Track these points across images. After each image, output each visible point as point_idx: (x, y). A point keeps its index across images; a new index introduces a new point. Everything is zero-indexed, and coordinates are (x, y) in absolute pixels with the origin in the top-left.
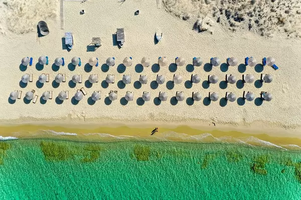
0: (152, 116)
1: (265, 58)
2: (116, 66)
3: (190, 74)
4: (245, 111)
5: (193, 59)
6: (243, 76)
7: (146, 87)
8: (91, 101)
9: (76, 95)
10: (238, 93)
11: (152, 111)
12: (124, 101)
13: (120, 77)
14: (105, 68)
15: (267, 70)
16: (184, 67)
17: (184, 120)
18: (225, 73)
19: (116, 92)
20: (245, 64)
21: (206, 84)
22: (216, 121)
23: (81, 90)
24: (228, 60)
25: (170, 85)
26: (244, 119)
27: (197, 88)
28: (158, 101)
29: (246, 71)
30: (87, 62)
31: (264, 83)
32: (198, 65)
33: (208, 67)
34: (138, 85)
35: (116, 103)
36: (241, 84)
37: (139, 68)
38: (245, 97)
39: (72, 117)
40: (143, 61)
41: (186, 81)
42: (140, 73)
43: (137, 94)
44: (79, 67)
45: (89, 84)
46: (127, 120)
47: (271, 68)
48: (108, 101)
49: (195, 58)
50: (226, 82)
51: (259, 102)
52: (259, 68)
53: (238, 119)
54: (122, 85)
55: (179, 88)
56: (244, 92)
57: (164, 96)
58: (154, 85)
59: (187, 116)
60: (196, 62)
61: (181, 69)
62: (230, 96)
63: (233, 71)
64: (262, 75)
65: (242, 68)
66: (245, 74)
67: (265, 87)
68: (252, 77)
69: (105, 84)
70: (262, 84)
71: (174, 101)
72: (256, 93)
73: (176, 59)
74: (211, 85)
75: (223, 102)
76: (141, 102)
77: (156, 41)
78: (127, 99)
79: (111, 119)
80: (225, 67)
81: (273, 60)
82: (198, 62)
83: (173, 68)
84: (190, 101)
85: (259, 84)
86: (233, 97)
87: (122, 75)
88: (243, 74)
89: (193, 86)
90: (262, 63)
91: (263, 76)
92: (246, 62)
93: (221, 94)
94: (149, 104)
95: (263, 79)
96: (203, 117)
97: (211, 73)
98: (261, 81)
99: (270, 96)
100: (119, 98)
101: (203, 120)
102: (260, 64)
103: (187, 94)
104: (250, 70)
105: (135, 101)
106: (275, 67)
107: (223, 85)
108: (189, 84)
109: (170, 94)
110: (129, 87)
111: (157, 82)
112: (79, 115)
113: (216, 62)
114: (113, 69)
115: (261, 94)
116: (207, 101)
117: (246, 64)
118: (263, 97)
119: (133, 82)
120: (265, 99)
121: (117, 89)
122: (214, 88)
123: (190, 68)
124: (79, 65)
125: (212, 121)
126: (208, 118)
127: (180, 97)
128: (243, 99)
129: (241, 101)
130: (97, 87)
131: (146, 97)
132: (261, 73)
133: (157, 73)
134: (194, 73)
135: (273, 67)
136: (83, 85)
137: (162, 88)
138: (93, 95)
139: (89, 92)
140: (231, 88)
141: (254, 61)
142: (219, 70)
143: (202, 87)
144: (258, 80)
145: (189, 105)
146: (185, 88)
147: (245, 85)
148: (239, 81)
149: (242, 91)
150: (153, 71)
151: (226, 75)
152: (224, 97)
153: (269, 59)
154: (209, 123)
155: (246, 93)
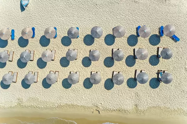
1: (162, 27)
3: (66, 48)
4: (137, 95)
6: (134, 50)
7: (12, 66)
10: (128, 73)
11: (20, 96)
15: (165, 41)
17: (61, 106)
18: (111, 47)
20: (136, 34)
21: (87, 62)
22: (101, 107)
24: (114, 30)
25: (42, 64)
26: (136, 105)
27: (75, 66)
29: (139, 43)
31: (161, 59)
33: (89, 40)
36: (131, 60)
38: (137, 77)
41: (61, 57)
47: (171, 39)
50: (113, 58)
51: (155, 83)
52: (155, 40)
53: (129, 105)
55: (53, 66)
56: (136, 71)
59: (64, 101)
61: (56, 43)
62: (118, 76)
63: (121, 44)
64: (158, 48)
65: (132, 40)
66: (136, 47)
67: (163, 64)
68: (145, 52)
70: (159, 61)
72: (151, 72)
74: (93, 62)
77: (23, 8)
80: (110, 40)
81: (172, 29)
85: (154, 60)
88: (133, 48)
89: (70, 63)
90: (158, 34)
91: (161, 50)
92: (137, 33)
93: (106, 73)
94: (16, 87)
95: (159, 54)
96: (83, 103)
97: (92, 47)
98: (158, 57)
99: (169, 78)
101: (84, 107)
102: (156, 35)
103: (63, 73)
104: (143, 42)
106: (175, 39)
109: (41, 75)
115: (158, 74)
116: (88, 83)
117: (138, 36)
118: (160, 77)
120: (162, 80)
122: (97, 66)
123: (66, 41)
125: (95, 108)
126: (90, 105)
128: (135, 80)
129: (132, 83)
132: (158, 46)
133: (25, 49)
134: (71, 47)
135: (173, 39)
137: (32, 66)
140: (120, 66)
141: (147, 30)
142: (104, 43)
143: (82, 65)
144: (154, 56)
145: (66, 88)
146: (61, 67)
147: (136, 62)
148: (129, 57)
149: (133, 69)
150: (19, 45)
151: (113, 49)
152: (110, 77)
153: (167, 27)
154: (92, 110)
155: (138, 72)
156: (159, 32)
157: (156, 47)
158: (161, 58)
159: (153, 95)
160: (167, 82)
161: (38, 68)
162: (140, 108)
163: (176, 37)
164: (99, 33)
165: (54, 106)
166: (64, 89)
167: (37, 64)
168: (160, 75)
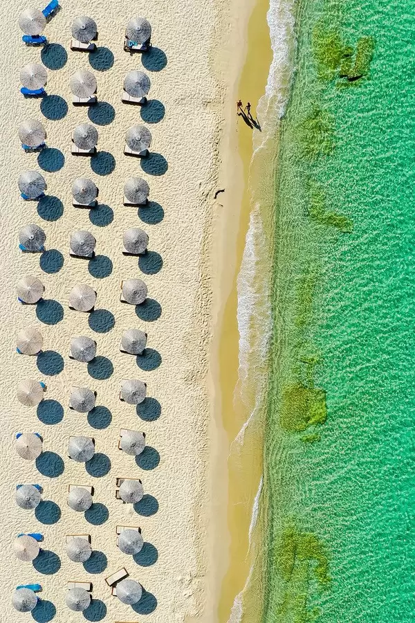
0: (191, 378)
1: (24, 38)
2: (44, 481)
3: (69, 261)
4: (179, 101)
5: (24, 251)
6: (76, 104)
7: (108, 393)
8: (146, 555)
9: (127, 600)
10: (128, 119)
11: (179, 376)
12: (148, 458)
13: (76, 471)
14: (49, 513)
15: (58, 32)
16: (47, 279)
17: (204, 281)
18: (68, 157)
19: (119, 481)
20: (40, 99)
21: (101, 215)
22: (209, 187)
23: (114, 585)
24: (28, 150)
25: (101, 320)
26: (206, 103)
27: (110, 242)
28: (148, 358)
29: (60, 94)
30: (29, 565)
31: (99, 44)
32: (40, 236)
33: (50, 207)
34: (99, 417)
35: (151, 482)
36: (100, 111)
37: (50, 412)
38: (138, 100)
39: (193, 612)
40: (27, 400)
41: (89, 276)
42: (66, 409)
43: (126, 420)
44: (45, 589)
45: (96, 562)
46: (203, 449)
47: (54, 20)
48: (147, 506)
49: (21, 247)
50: (94, 154)
51: (153, 57)
52: (53, 56)
53: (205, 121)
54: (98, 465)
55: (109, 294)
56: (125, 102)
57: (132, 340)
58: (100, 367)
59: (193, 271)
60: (33, 244)
61: (56, 288)
62: (134, 144)
63: (61, 134)
64: (74, 49)
65: (54, 107)
66: (70, 99)
67: (111, 40)
68: (79, 78)
69: (96, 514)
70: (103, 49)
71: (148, 309)
72: (129, 66)
73: (24, 303)
74: (101, 200)
75: (154, 163)
76: (149, 409)
78: (139, 450)
79: (200, 496)
80: (50, 158)
81: (28, 15)
82: (31, 236)
83: (49, 311)
84: (150, 262)
85: (101, 58)
86: (137, 136)
87: (69, 464)
88: (71, 106)
89: (104, 254)
90: (40, 49)
91: (77, 44)
92: (36, 96)
93: (129, 171)
94: (156, 383)
95: (86, 46)
96: (198, 228)
97: (68, 201)
98: (93, 51)
99: (137, 26)
100: (139, 473)
101: (208, 225)
102: (44, 52)
103: (127, 271)
104: (59, 83)
105: (147, 426)
106: (51, 11)
107: (102, 163)
108: (100, 266)
109: (128, 323)
110: (106, 442)
111: (90, 358)
112: (189, 592)
113: (33, 183)
114: (53, 489)
115: (133, 51)
116: (150, 211)
117: (41, 94)
118: (139, 47)
119: (91, 432)
120: (144, 40)
121: (109, 479)
122: (112, 190)
123: (52, 262)
124: (39, 589)
125: (211, 200)
126: (202, 212)
127: (135, 293)
128: (144, 104)
129: (152, 111)
130: (105, 539)
131: (134, 394)
132: (68, 50)
133: (67, 360)
134: (66, 251)
135: (53, 15)
136: (98, 579)
137: (108, 345)
138: (128, 550)
139: (119, 562)
140: (111, 139)
141: (29, 70)
142: (57, 174)
143: (109, 226)
144: (91, 59)
145: (161, 265)
146: (111, 276)
147: (104, 100)
148: (93, 117)
149: (120, 109)
150: (58, 373)
151: (73, 154)
152: (137, 161)
153: (25, 26)
154: (216, 207)
155: (127, 97)
156: (36, 45)
157: (70, 54)
158: (96, 43)
159: (183, 64)
160: (146, 29)
161: (113, 330)
162: (213, 96)
163: (49, 8)
164: (34, 179)
165: (205, 296)
166: (162, 270)
167: (104, 332)
168: (134, 47)
